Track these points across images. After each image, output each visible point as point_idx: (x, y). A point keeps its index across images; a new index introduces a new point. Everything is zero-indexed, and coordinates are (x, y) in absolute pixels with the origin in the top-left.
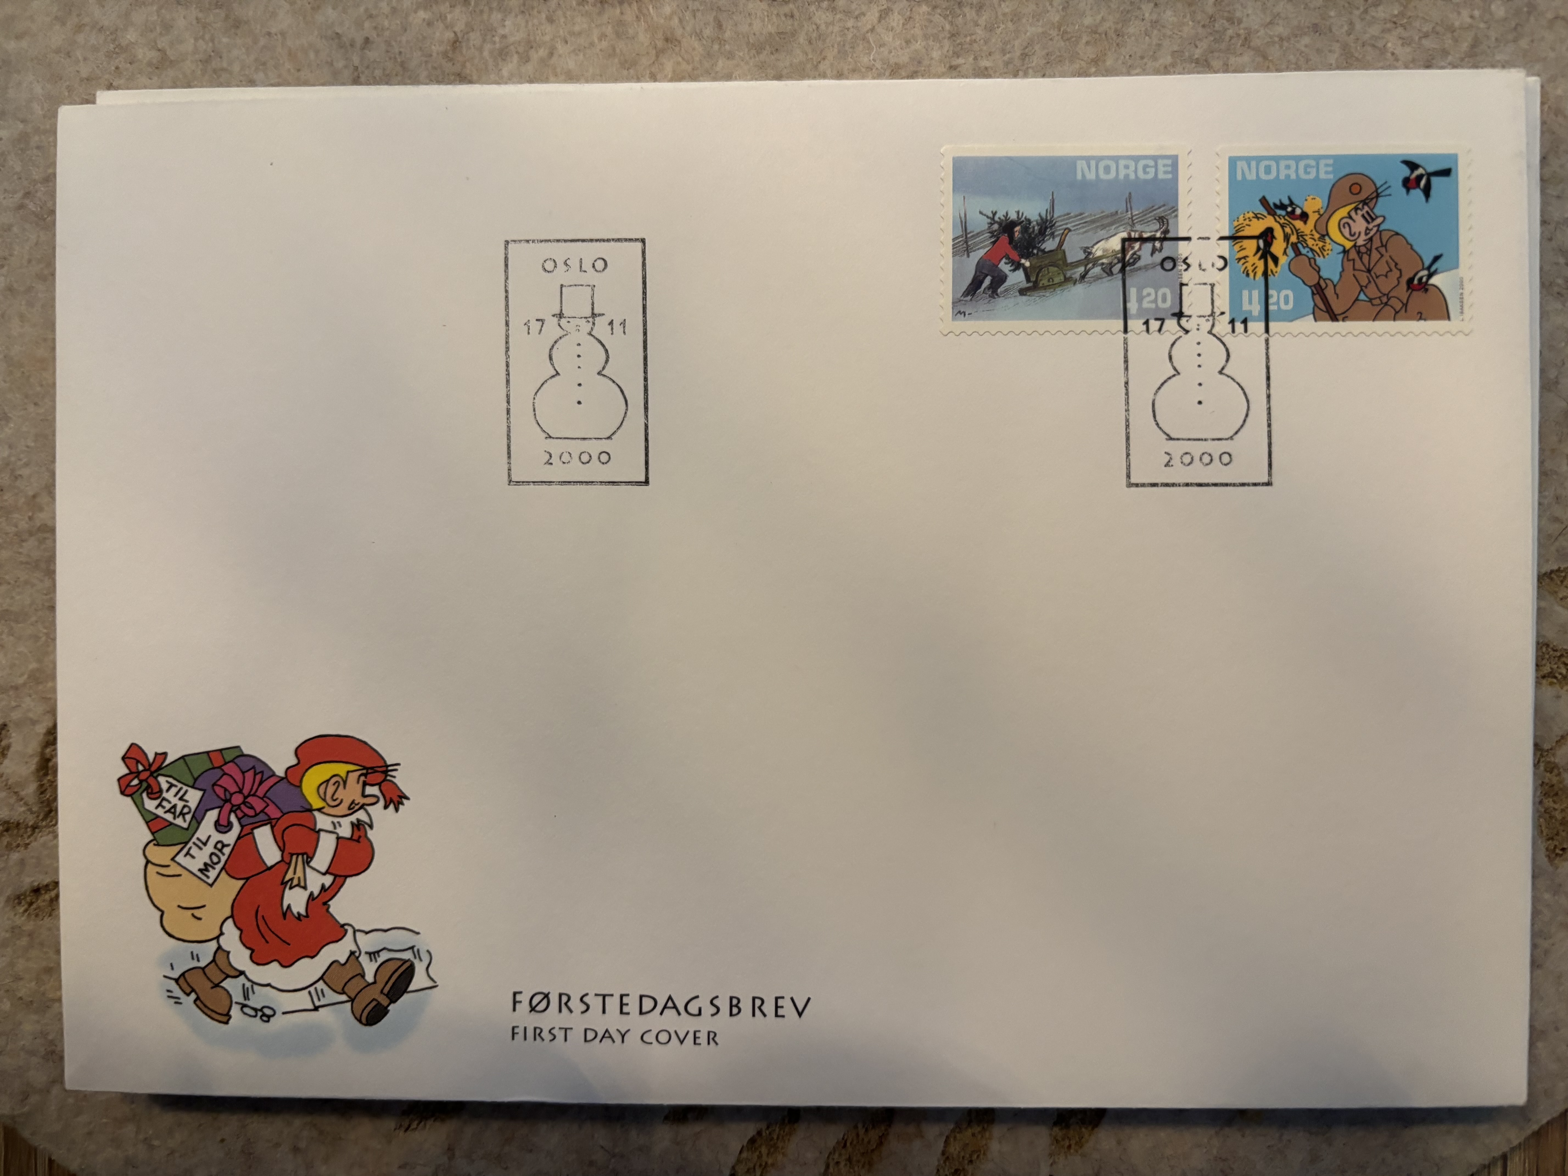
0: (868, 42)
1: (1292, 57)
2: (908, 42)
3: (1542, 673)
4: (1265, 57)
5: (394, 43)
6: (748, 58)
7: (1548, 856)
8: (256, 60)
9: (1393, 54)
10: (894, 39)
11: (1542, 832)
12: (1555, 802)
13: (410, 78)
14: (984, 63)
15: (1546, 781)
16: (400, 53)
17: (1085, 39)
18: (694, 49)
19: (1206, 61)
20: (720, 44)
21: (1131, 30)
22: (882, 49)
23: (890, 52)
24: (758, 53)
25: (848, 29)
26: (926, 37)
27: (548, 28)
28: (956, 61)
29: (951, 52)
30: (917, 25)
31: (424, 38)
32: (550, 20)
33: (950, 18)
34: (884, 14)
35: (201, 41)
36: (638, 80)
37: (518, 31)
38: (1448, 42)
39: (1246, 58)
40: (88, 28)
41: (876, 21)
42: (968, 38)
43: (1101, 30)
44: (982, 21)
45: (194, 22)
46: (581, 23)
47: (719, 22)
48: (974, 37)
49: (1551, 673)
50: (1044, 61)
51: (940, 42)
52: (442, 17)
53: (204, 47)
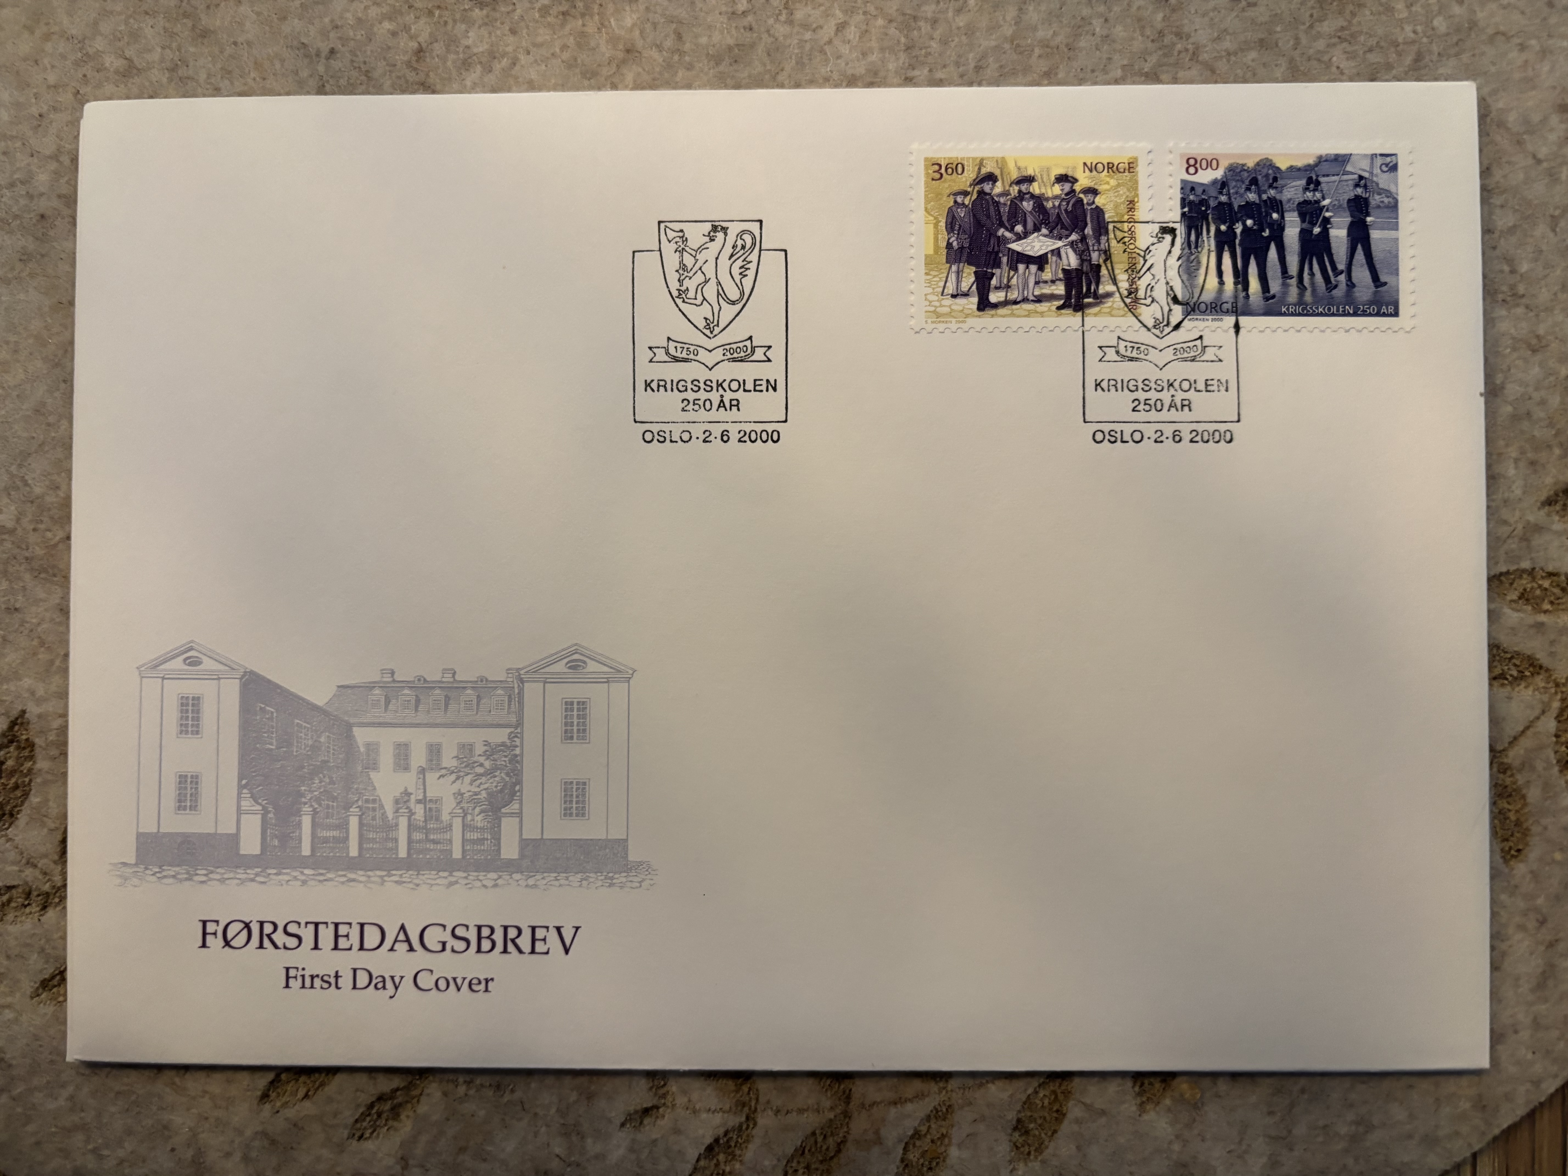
0: (826, 54)
1: (1239, 71)
2: (864, 54)
3: (1494, 675)
4: (1213, 71)
5: (359, 53)
6: (706, 69)
7: (1503, 857)
8: (222, 69)
9: (1338, 68)
10: (850, 51)
11: (1497, 833)
12: (1509, 803)
13: (374, 87)
14: (940, 75)
15: (1500, 782)
16: (365, 63)
17: (1037, 51)
18: (655, 60)
19: (1155, 74)
20: (680, 55)
21: (1082, 43)
22: (839, 61)
23: (847, 64)
24: (717, 64)
25: (806, 41)
26: (882, 50)
27: (511, 39)
28: (911, 73)
29: (907, 65)
30: (874, 38)
31: (389, 48)
32: (513, 32)
33: (905, 32)
34: (841, 27)
35: (168, 51)
36: (599, 89)
37: (481, 42)
38: (1393, 57)
39: (1194, 72)
40: (55, 37)
41: (833, 34)
42: (924, 51)
43: (1053, 43)
44: (937, 34)
45: (162, 32)
46: (544, 35)
47: (679, 34)
48: (929, 50)
49: (1502, 674)
50: (997, 74)
51: (896, 55)
52: (406, 28)
53: (171, 56)
